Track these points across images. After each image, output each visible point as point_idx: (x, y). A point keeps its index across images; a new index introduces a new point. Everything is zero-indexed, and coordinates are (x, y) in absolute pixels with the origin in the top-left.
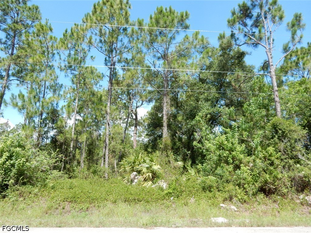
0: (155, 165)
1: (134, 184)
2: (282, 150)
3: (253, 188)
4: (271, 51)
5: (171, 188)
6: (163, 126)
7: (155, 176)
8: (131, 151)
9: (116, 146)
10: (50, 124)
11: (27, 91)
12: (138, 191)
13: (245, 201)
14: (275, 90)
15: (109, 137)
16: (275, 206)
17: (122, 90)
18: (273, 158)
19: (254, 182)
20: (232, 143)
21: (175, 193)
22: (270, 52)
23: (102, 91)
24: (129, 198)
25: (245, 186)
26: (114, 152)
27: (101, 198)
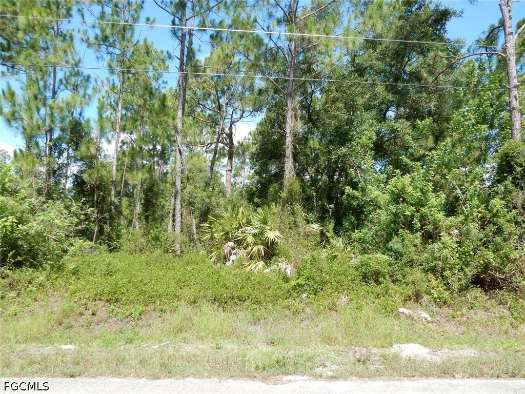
0: (270, 230)
1: (229, 263)
2: (519, 205)
3: (460, 277)
4: (510, 4)
5: (303, 275)
6: (285, 156)
7: (270, 252)
8: (222, 201)
9: (195, 193)
10: (70, 150)
11: (21, 85)
12: (238, 281)
13: (445, 303)
14: (512, 84)
15: (181, 175)
16: (503, 312)
17: (205, 91)
18: (501, 221)
19: (464, 267)
20: (422, 190)
21: (310, 285)
22: (509, 6)
23: (169, 92)
24: (221, 295)
25: (445, 273)
26: (191, 204)
27: (167, 295)
